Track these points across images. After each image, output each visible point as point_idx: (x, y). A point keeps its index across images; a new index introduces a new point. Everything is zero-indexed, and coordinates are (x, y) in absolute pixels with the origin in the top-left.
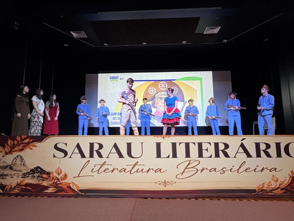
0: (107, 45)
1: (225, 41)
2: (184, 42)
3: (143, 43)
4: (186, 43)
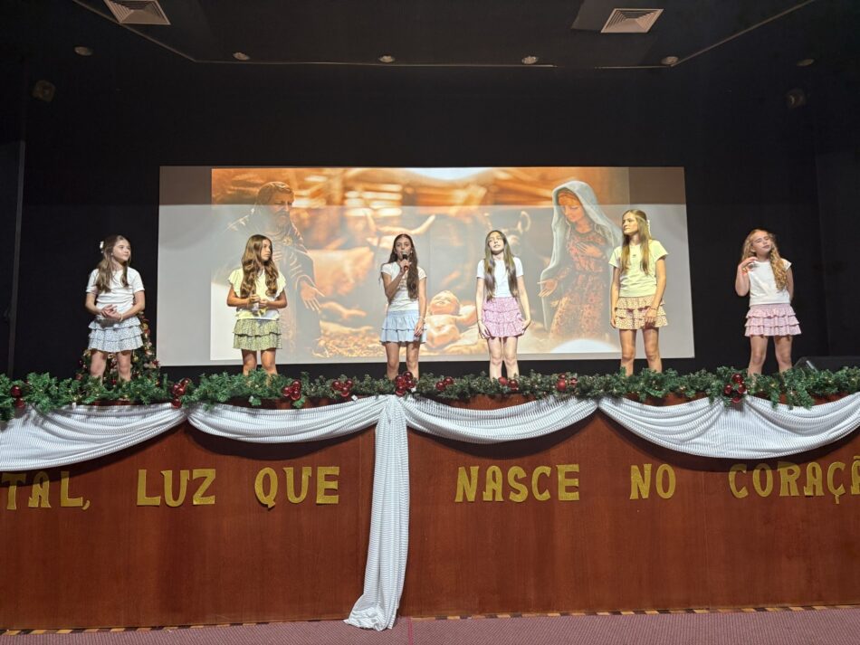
0: (246, 58)
1: (671, 60)
2: (530, 60)
3: (381, 56)
4: (535, 64)
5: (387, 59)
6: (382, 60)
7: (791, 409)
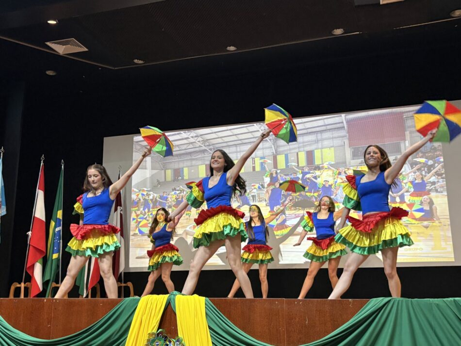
0: (142, 62)
2: (338, 32)
4: (343, 34)
5: (232, 49)
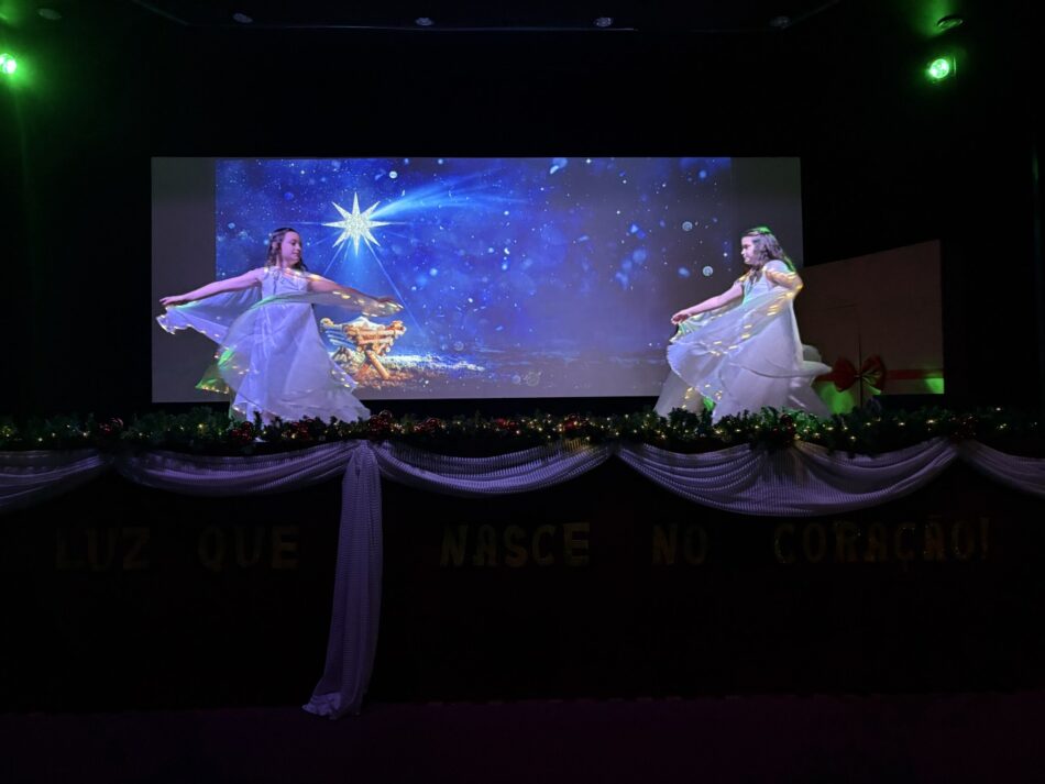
0: (250, 20)
1: (782, 22)
2: (605, 22)
3: (417, 18)
4: (610, 27)
5: (425, 22)
6: (418, 22)
7: (852, 457)
